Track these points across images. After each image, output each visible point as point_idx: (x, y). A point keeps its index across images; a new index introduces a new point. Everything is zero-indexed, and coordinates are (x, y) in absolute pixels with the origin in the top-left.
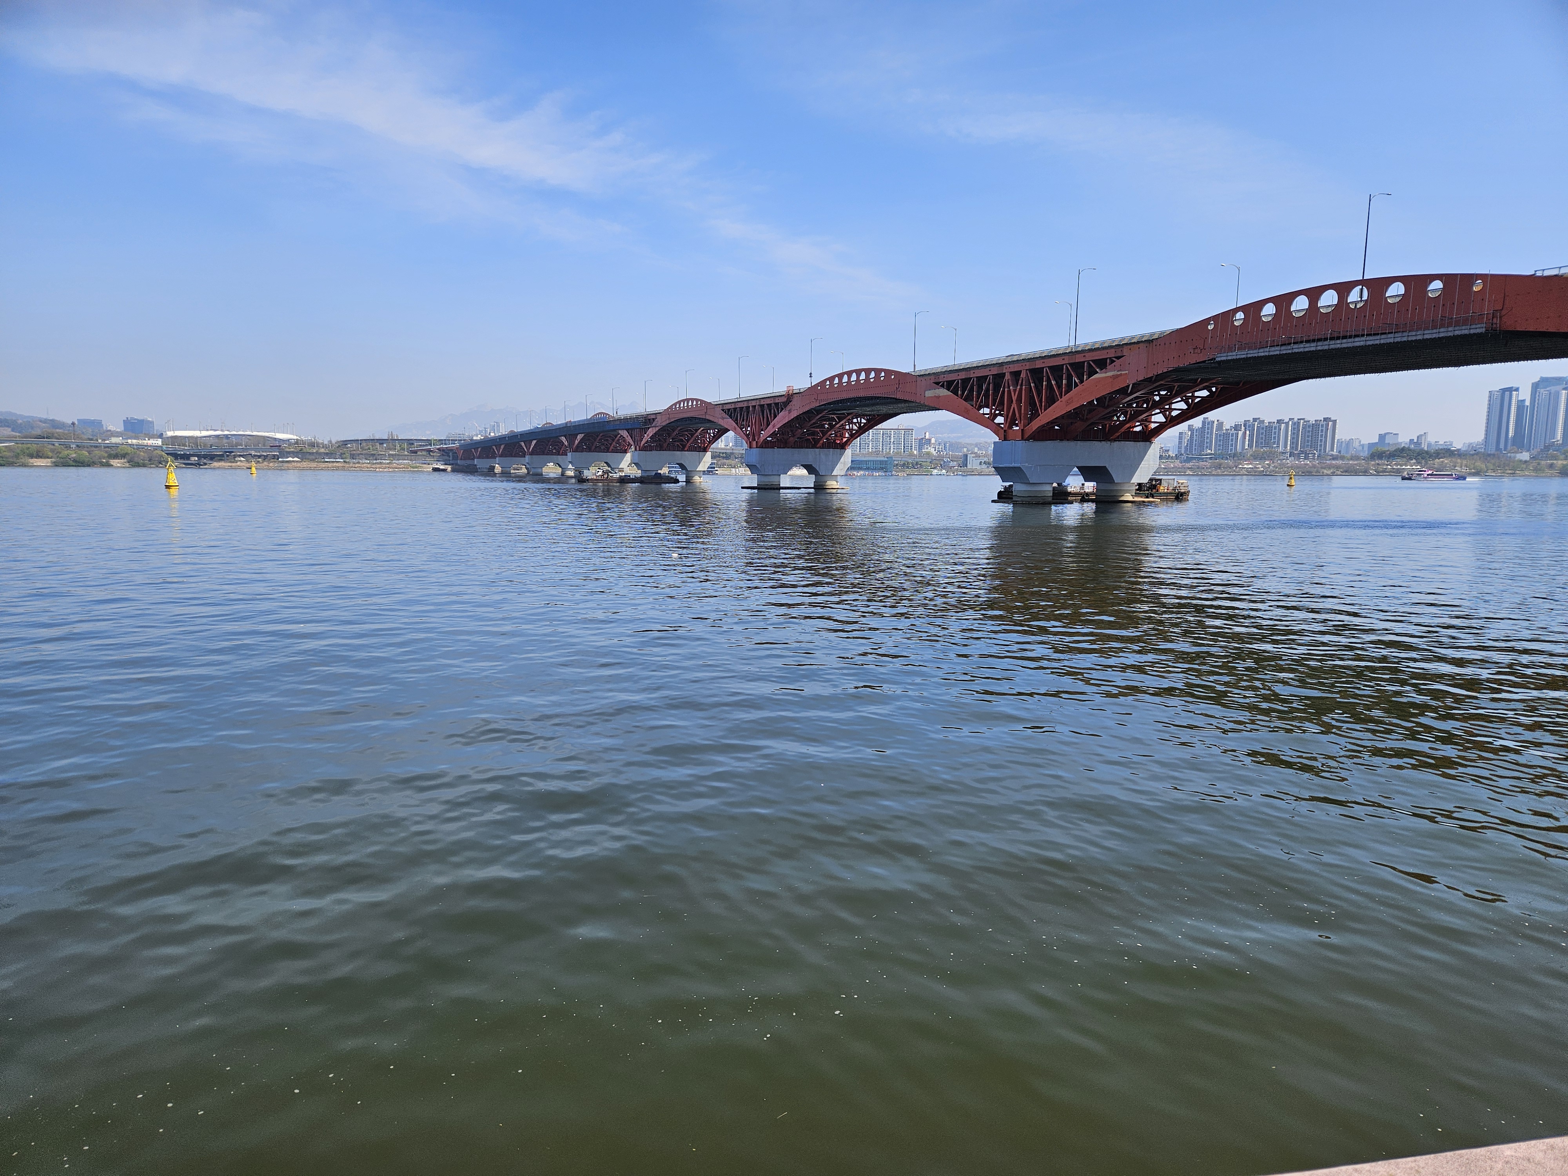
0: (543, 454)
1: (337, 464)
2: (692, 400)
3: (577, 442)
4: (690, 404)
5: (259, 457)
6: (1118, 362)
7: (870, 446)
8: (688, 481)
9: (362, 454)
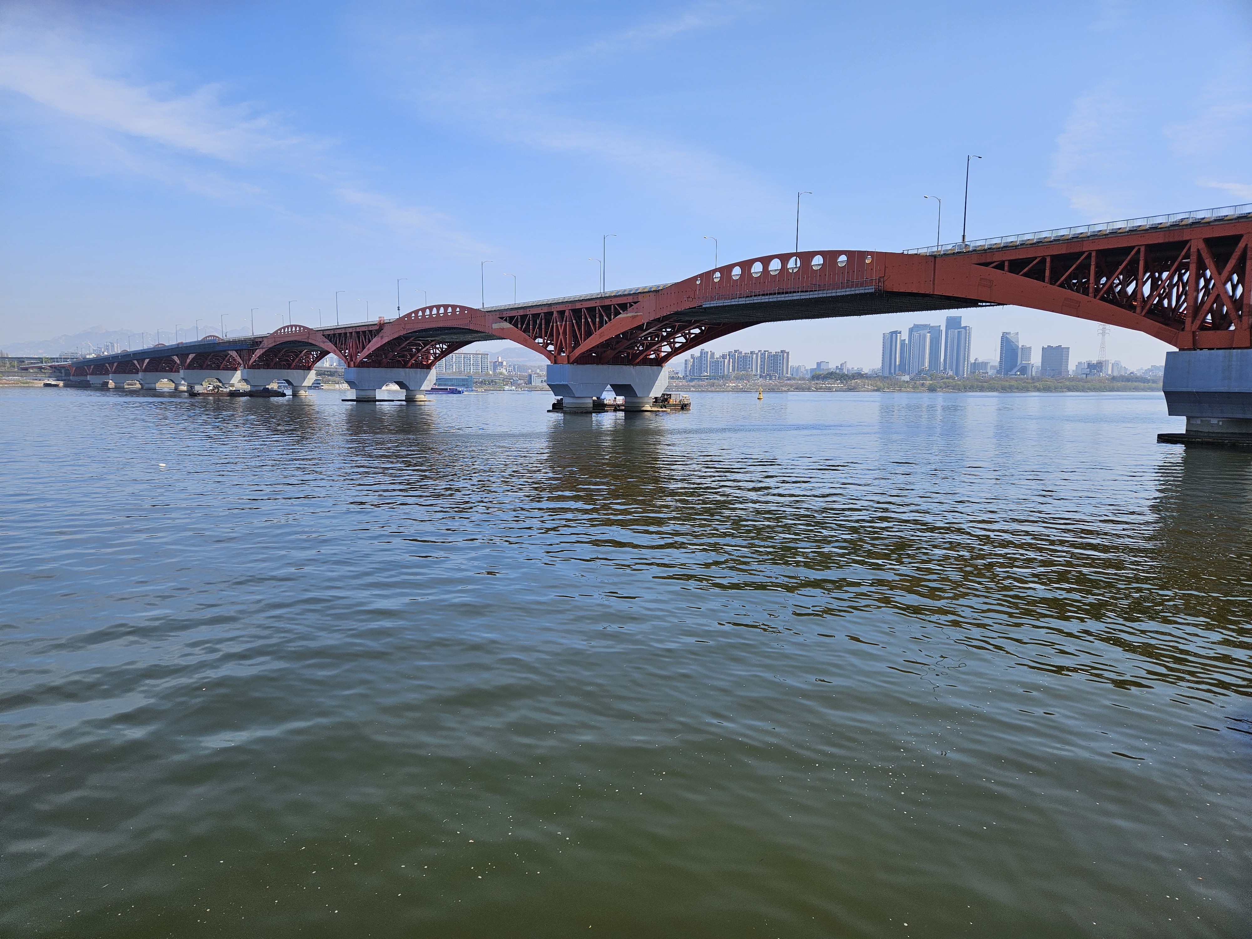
0: (157, 371)
2: (296, 326)
4: (294, 329)
6: (635, 306)
7: (454, 367)
8: (295, 395)
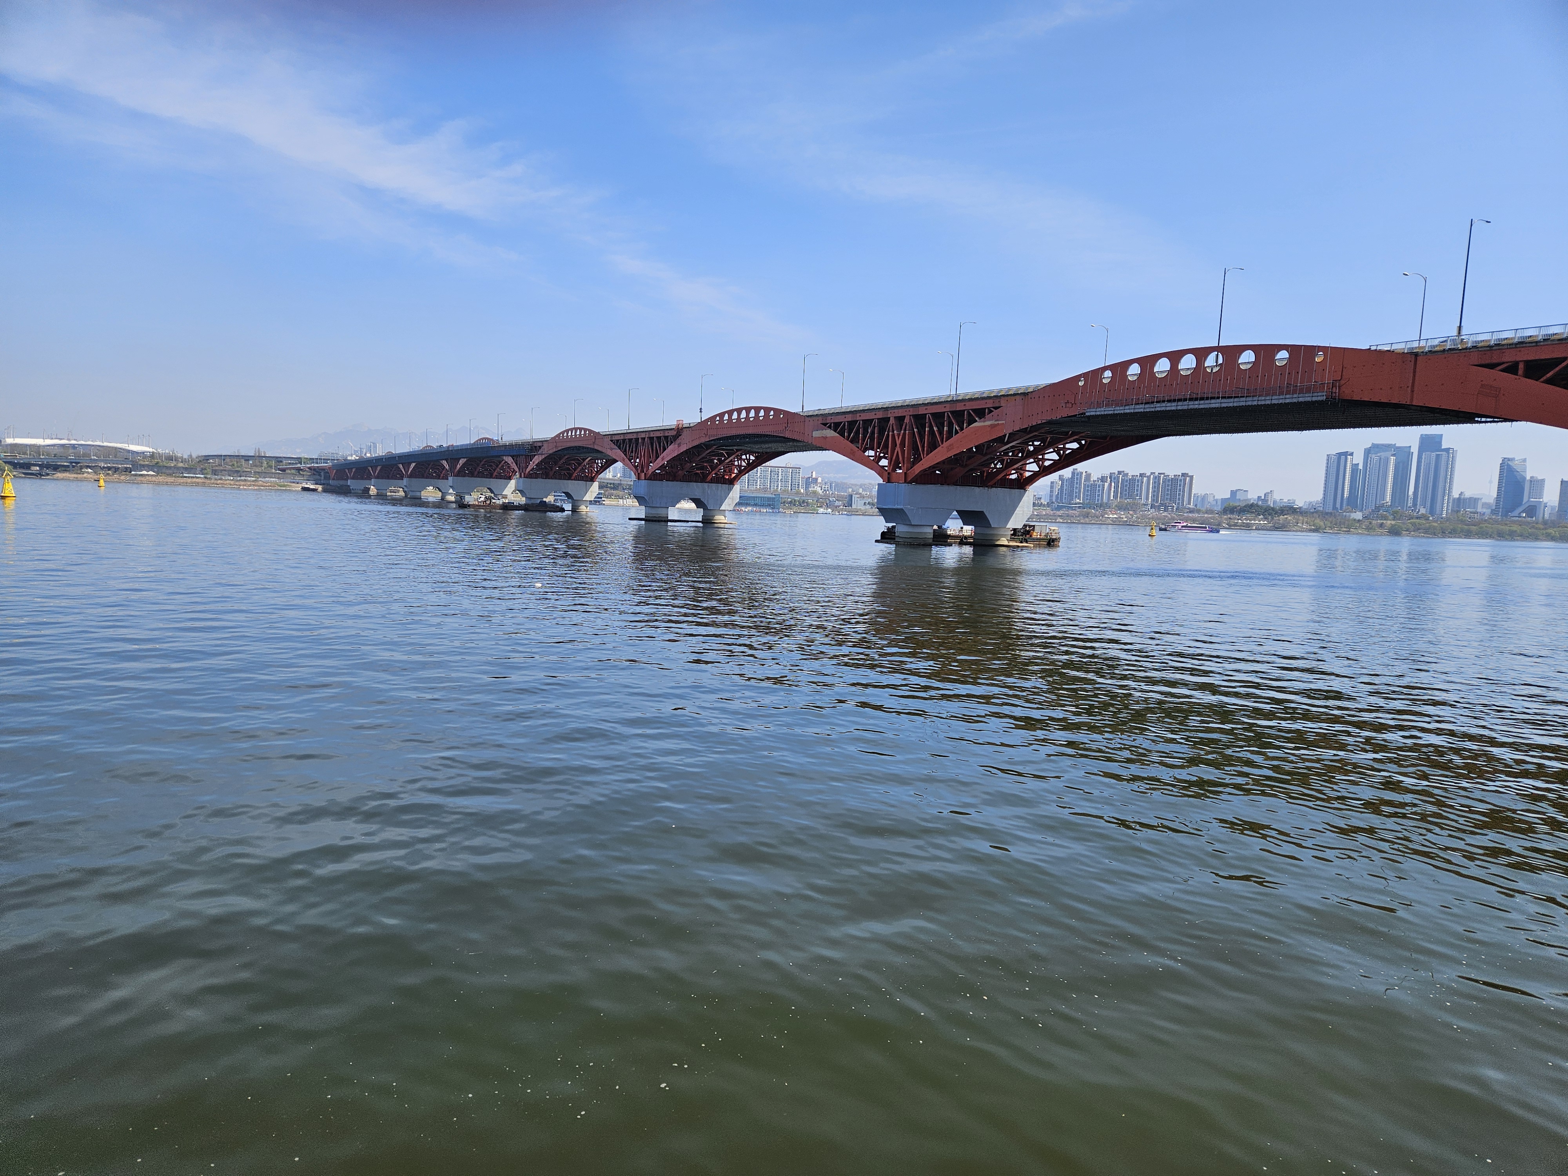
0: (423, 477)
1: (197, 480)
2: (581, 429)
3: (458, 466)
4: (578, 433)
5: (109, 469)
6: (995, 412)
7: (759, 483)
8: (574, 510)
9: (225, 470)
